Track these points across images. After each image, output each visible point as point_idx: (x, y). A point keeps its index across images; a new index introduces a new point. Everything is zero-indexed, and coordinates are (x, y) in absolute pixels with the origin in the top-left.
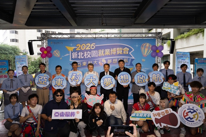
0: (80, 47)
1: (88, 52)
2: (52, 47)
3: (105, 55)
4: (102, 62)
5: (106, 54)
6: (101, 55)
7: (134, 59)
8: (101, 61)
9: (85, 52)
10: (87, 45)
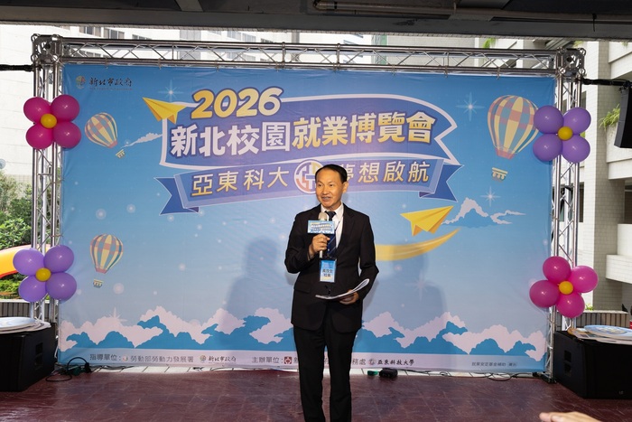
0: (213, 104)
1: (248, 129)
2: (80, 100)
3: (325, 143)
4: (308, 177)
5: (329, 138)
6: (305, 143)
7: (457, 167)
8: (305, 169)
9: (235, 127)
10: (243, 95)
